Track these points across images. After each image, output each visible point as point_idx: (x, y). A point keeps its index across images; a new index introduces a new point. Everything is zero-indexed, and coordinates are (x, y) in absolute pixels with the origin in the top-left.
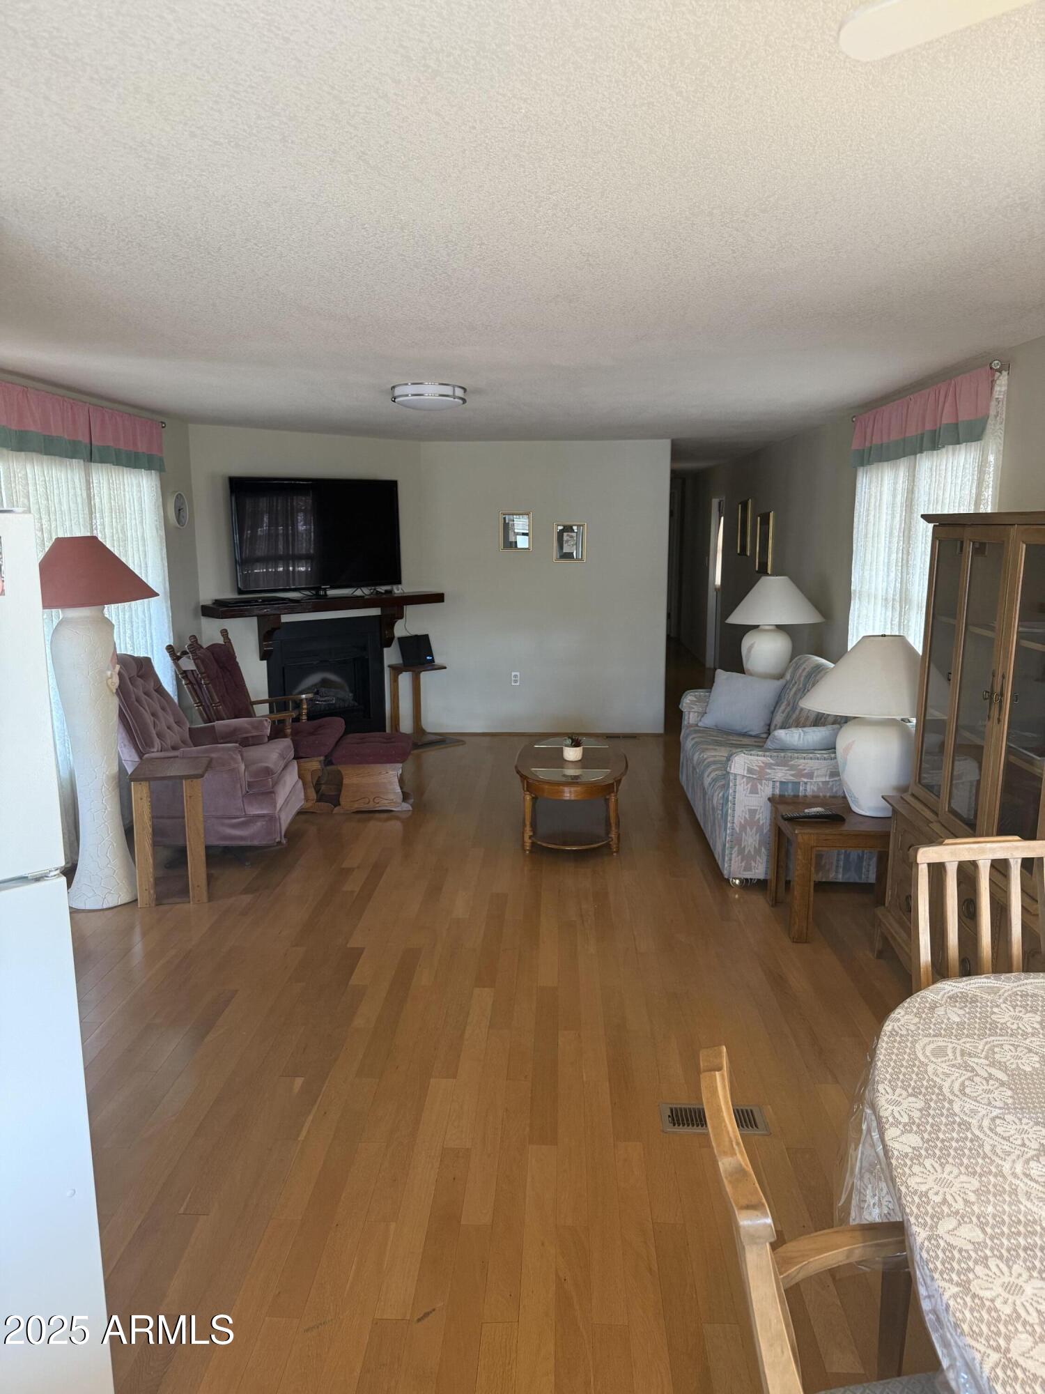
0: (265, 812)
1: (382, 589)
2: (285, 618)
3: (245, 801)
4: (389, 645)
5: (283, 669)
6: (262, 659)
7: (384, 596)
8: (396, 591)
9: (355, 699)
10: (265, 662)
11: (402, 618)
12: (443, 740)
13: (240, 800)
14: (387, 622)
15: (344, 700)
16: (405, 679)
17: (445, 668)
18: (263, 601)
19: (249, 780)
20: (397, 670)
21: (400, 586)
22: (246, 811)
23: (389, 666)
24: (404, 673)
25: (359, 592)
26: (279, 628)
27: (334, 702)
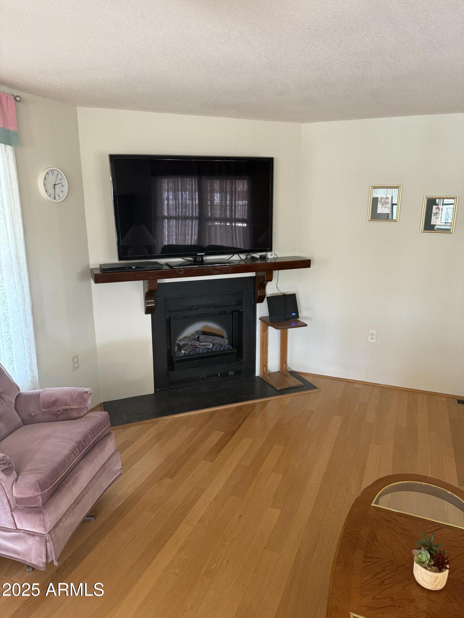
0: (35, 531)
1: (258, 255)
4: (261, 301)
5: (169, 319)
6: (147, 312)
7: (259, 262)
8: (268, 257)
10: (150, 315)
11: (271, 280)
12: (302, 385)
13: (10, 515)
14: (261, 283)
15: (221, 346)
17: (308, 325)
19: (16, 496)
20: (266, 323)
21: (271, 253)
22: (17, 525)
23: (260, 319)
25: (235, 258)
27: (211, 347)
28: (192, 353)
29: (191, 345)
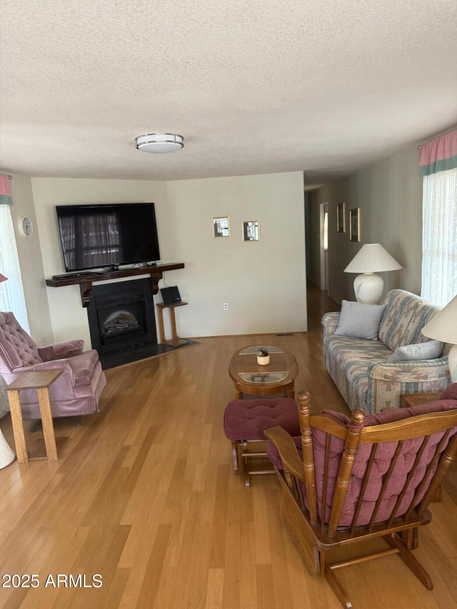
0: (86, 395)
1: (150, 263)
2: (95, 284)
3: (75, 391)
4: (156, 292)
5: (97, 311)
6: (84, 306)
7: (151, 267)
8: (158, 264)
9: (139, 324)
10: (86, 308)
11: (162, 278)
12: (189, 343)
13: (72, 390)
14: (154, 281)
15: (133, 325)
16: (166, 312)
17: (187, 304)
18: (80, 275)
19: (76, 379)
20: (161, 307)
21: (160, 261)
22: (76, 396)
23: (157, 305)
24: (165, 308)
25: (137, 266)
26: (91, 290)
27: (127, 326)
28: (115, 332)
29: (114, 327)
